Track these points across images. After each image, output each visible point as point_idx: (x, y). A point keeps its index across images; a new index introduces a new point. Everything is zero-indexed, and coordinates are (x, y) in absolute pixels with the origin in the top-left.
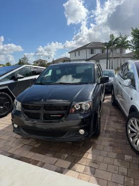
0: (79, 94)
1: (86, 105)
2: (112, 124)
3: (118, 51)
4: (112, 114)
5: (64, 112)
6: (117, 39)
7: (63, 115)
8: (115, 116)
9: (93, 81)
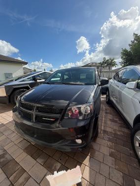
0: (78, 95)
1: (86, 108)
2: (109, 122)
3: (108, 68)
4: (108, 111)
5: (58, 116)
6: (107, 60)
7: (56, 119)
8: (111, 114)
9: (94, 82)
